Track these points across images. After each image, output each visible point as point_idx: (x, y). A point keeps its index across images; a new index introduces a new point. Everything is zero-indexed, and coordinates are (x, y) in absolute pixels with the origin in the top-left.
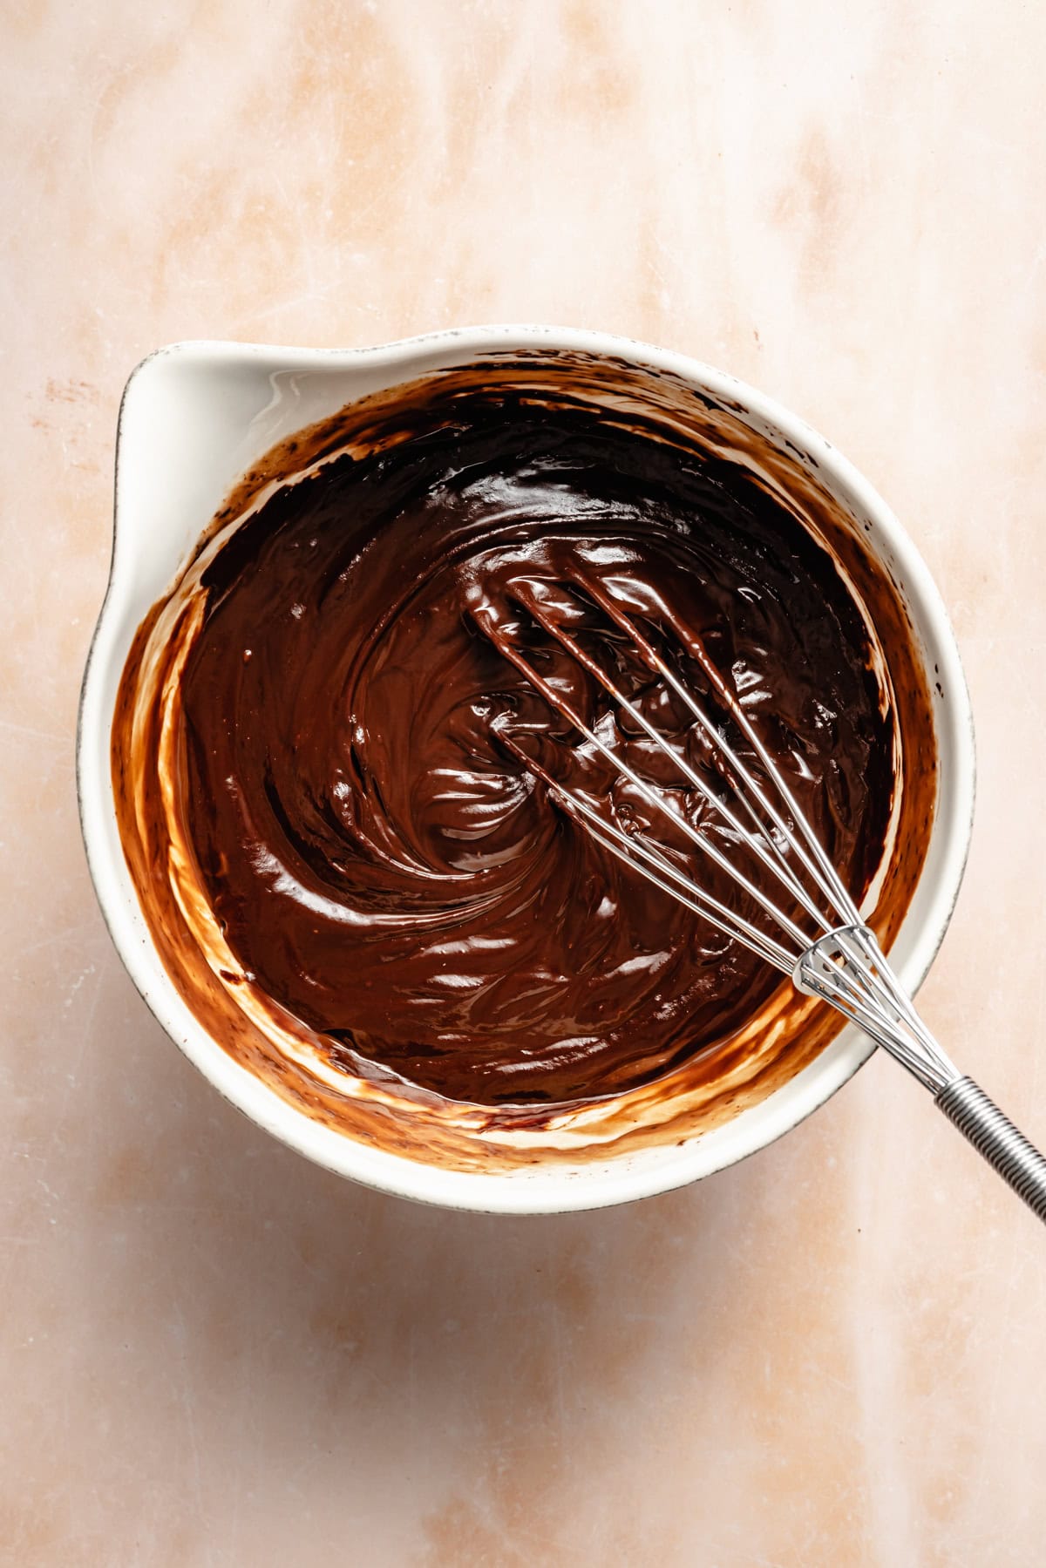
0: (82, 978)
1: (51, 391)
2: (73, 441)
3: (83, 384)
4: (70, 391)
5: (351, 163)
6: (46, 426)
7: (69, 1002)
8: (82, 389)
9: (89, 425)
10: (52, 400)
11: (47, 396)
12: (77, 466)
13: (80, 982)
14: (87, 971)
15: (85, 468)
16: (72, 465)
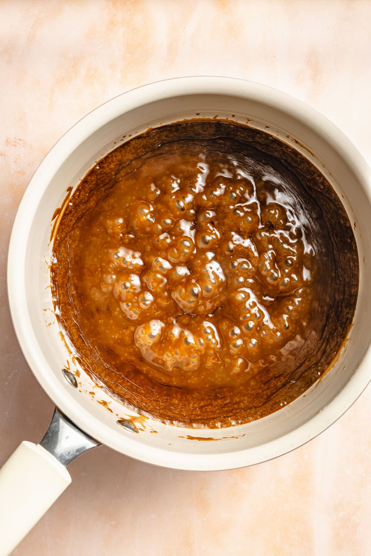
0: (12, 374)
1: (7, 142)
2: (15, 162)
3: (20, 140)
4: (15, 142)
5: (129, 55)
6: (5, 156)
7: (7, 383)
8: (20, 141)
9: (22, 156)
10: (8, 145)
11: (6, 144)
12: (16, 172)
13: (11, 376)
14: (14, 371)
15: (19, 173)
16: (15, 171)
